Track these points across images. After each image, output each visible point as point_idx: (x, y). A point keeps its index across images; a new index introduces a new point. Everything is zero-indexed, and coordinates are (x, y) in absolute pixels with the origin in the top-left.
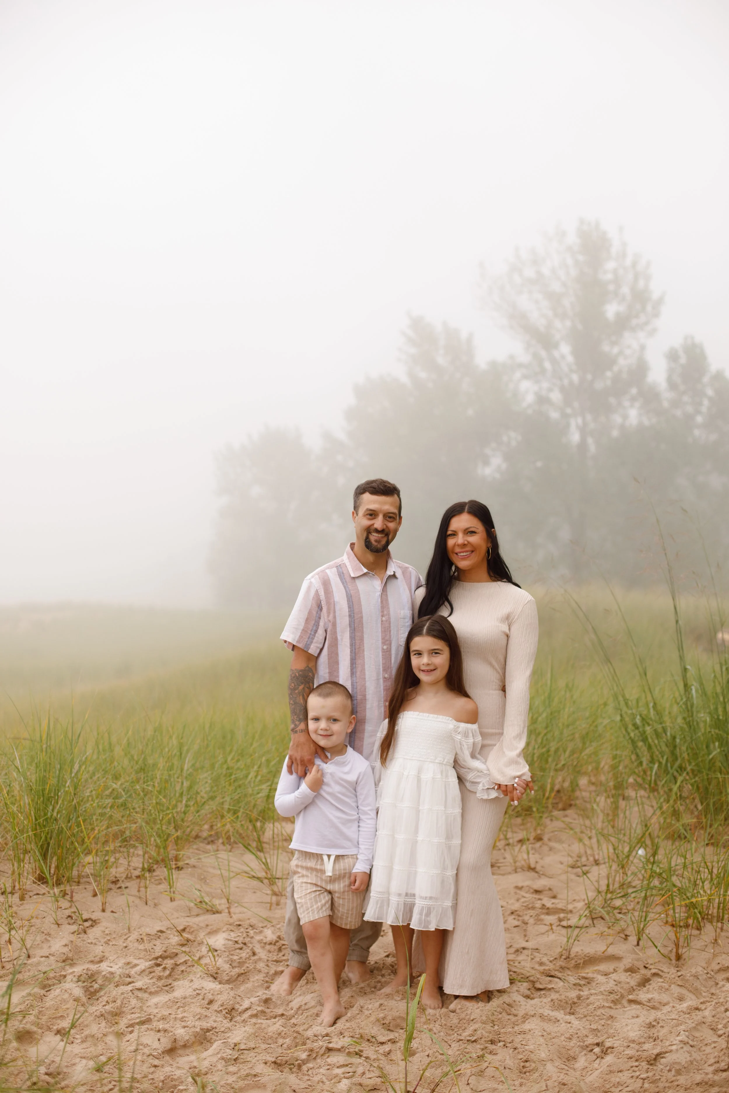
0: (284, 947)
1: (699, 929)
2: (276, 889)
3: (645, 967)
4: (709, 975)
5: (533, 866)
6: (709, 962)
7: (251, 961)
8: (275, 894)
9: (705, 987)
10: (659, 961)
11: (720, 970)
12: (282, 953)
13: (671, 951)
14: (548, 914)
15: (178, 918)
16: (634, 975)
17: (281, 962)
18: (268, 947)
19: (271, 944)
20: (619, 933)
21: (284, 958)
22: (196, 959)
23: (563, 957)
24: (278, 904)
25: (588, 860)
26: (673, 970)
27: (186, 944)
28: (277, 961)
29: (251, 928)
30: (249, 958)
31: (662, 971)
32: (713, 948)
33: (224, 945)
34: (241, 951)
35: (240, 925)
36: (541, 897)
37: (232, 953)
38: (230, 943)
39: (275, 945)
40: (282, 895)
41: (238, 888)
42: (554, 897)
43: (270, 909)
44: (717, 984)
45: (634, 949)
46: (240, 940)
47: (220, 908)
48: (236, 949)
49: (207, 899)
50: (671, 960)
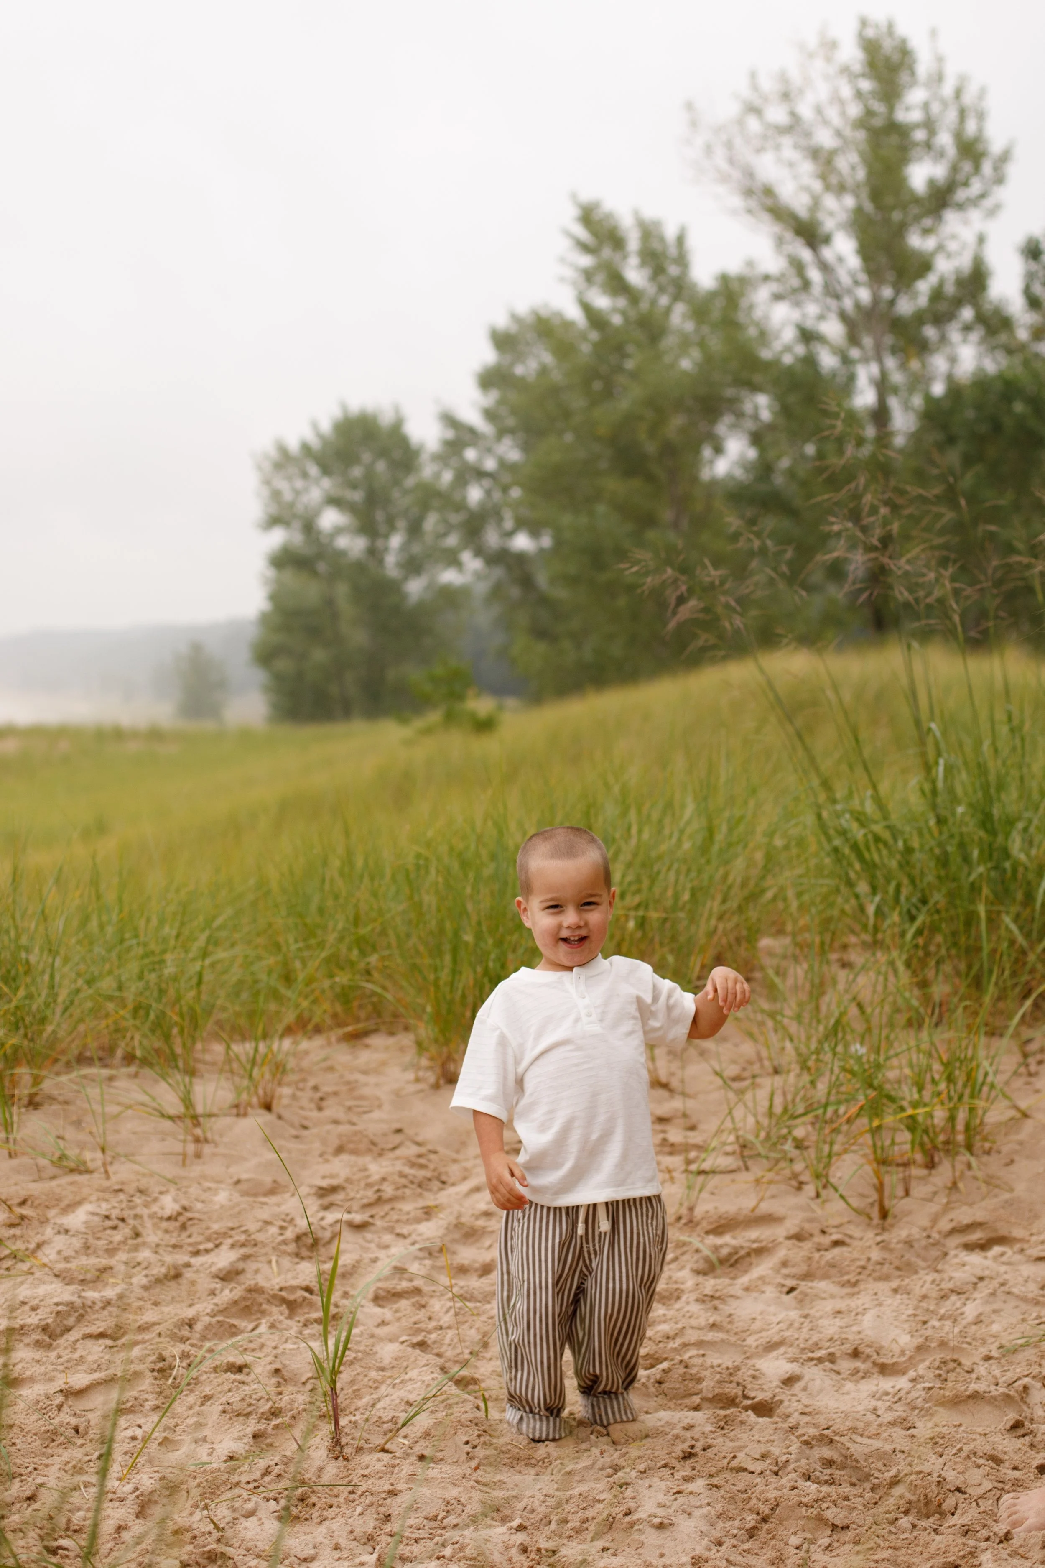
0: (191, 1223)
1: (931, 1165)
2: (198, 1131)
3: (823, 1232)
4: (931, 1241)
5: (664, 1079)
6: (935, 1220)
7: (127, 1248)
8: (197, 1140)
9: (924, 1259)
10: (849, 1222)
11: (953, 1231)
12: (188, 1233)
13: (872, 1204)
14: (671, 1154)
15: (16, 1184)
16: (801, 1244)
17: (181, 1247)
18: (165, 1225)
19: (169, 1218)
20: (790, 1179)
21: (190, 1240)
22: (32, 1246)
23: (683, 1221)
24: (198, 1156)
25: (762, 1066)
26: (870, 1234)
27: (19, 1224)
28: (175, 1246)
29: (138, 1194)
30: (124, 1242)
31: (851, 1237)
32: (948, 1195)
33: (86, 1222)
34: (115, 1232)
35: (121, 1190)
36: (668, 1127)
37: (99, 1235)
38: (96, 1219)
39: (176, 1220)
40: (206, 1141)
41: (134, 1133)
42: (693, 1128)
43: (184, 1164)
44: (946, 1254)
45: (809, 1205)
46: (115, 1213)
47: (91, 1165)
48: (105, 1229)
49: (72, 1153)
50: (870, 1218)
